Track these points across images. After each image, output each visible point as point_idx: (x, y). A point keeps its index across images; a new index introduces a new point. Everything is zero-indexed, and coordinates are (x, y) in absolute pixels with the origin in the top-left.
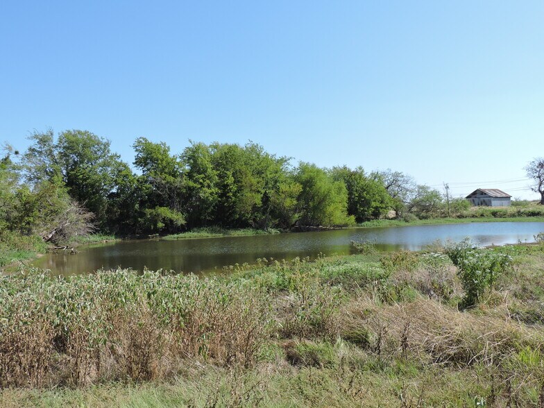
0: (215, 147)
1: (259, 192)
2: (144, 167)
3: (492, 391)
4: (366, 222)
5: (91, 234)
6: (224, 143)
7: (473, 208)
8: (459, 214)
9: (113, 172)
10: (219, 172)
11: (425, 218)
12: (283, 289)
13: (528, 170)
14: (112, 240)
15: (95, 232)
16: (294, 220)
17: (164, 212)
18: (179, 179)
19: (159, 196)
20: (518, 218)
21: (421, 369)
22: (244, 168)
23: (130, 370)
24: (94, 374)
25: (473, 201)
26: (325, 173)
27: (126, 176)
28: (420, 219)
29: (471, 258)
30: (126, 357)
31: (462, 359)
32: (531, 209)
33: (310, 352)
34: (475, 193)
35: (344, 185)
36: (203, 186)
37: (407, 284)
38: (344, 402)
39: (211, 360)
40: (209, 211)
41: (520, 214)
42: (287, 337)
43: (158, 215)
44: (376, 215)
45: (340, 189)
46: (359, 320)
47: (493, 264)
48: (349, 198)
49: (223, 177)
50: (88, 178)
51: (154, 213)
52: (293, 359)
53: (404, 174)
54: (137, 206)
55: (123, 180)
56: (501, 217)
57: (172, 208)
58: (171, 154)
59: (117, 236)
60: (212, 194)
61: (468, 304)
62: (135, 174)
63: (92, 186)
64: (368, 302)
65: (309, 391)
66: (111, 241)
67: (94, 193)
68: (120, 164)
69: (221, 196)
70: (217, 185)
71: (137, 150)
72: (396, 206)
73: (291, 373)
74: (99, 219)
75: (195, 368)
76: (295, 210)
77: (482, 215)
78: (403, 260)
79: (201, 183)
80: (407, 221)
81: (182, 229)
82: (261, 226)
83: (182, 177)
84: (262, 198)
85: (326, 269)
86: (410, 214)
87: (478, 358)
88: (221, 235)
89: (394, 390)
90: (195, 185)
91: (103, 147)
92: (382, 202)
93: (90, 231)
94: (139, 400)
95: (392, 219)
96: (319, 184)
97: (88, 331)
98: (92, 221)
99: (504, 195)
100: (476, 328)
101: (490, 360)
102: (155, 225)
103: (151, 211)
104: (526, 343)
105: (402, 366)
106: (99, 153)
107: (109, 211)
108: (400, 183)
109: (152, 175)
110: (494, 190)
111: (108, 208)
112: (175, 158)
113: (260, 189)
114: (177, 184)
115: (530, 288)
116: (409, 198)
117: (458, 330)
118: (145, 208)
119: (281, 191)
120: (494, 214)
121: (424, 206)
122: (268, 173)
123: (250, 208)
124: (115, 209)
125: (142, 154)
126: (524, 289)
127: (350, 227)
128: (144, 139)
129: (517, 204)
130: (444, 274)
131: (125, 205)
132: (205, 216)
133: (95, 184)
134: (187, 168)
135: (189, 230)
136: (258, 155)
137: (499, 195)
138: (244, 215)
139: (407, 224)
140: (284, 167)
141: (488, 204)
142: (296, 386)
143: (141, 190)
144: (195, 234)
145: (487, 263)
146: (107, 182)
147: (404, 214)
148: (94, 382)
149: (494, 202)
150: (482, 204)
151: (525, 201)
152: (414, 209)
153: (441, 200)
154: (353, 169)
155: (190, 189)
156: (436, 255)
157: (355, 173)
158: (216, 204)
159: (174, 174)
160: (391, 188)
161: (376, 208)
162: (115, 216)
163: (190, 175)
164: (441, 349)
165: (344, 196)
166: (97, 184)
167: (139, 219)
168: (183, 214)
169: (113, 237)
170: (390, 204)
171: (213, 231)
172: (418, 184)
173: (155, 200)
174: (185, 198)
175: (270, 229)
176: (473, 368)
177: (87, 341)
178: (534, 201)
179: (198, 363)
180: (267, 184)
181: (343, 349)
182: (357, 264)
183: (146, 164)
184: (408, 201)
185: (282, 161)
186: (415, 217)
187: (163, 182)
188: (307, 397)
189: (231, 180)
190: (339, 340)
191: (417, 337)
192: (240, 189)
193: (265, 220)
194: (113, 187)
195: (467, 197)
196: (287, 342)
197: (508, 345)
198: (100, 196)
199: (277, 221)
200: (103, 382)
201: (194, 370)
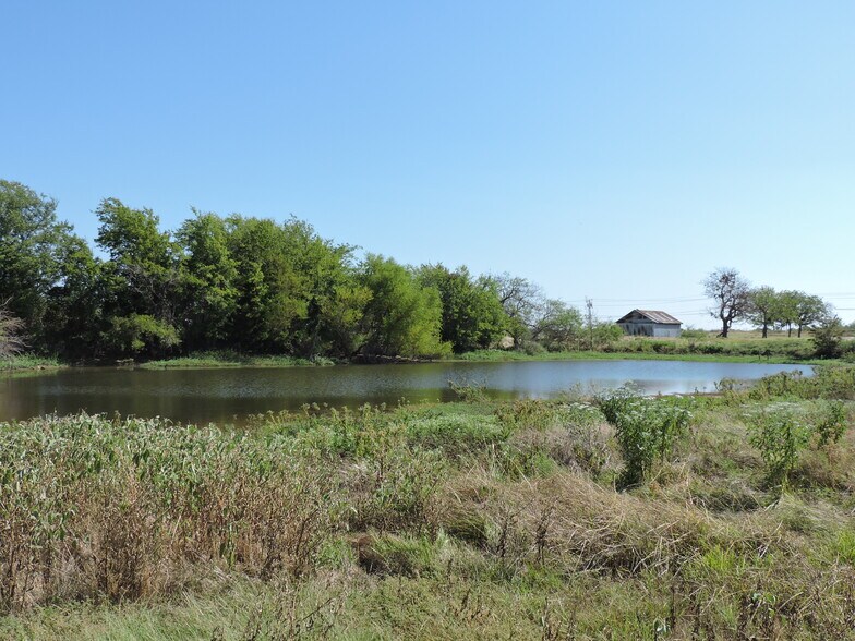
0: (236, 222)
1: (303, 297)
2: (114, 247)
3: (672, 611)
4: (469, 353)
5: (16, 354)
6: (250, 217)
7: (626, 338)
8: (606, 346)
9: (59, 252)
10: (239, 263)
11: (557, 350)
12: (345, 452)
13: (707, 285)
14: (53, 366)
15: (24, 351)
16: (357, 346)
17: (145, 322)
18: (172, 271)
19: (137, 296)
20: (690, 356)
21: (565, 578)
22: (281, 259)
23: (103, 582)
24: (38, 588)
25: (628, 327)
26: (407, 273)
27: (81, 261)
28: (549, 351)
29: (634, 412)
30: (98, 560)
31: (624, 563)
32: (709, 343)
33: (396, 553)
34: (630, 316)
35: (438, 294)
36: (212, 284)
37: (537, 450)
38: (455, 630)
39: (238, 565)
40: (221, 324)
41: (692, 349)
42: (358, 529)
43: (134, 328)
44: (484, 342)
45: (432, 299)
46: (471, 504)
47: (667, 423)
48: (444, 314)
49: (246, 271)
50: (15, 261)
51: (128, 324)
52: (369, 564)
53: (529, 281)
54: (98, 311)
55: (76, 267)
56: (665, 353)
57: (158, 317)
58: (161, 229)
59: (61, 360)
60: (226, 297)
61: (629, 481)
62: (97, 259)
63: (22, 274)
64: (483, 477)
65: (398, 613)
66: (50, 367)
67: (24, 287)
68: (73, 240)
69: (241, 301)
70: (235, 283)
71: (102, 219)
72: (515, 331)
73: (368, 586)
74: (30, 331)
75: (213, 577)
76: (359, 329)
77: (639, 350)
78: (530, 412)
79: (209, 279)
80: (529, 354)
81: (174, 352)
82: (304, 351)
83: (177, 267)
84: (309, 308)
85: (411, 423)
86: (535, 343)
87: (648, 562)
88: (238, 365)
89: (528, 611)
90: (199, 282)
91: (43, 210)
92: (494, 323)
93: (15, 349)
94: (124, 631)
95: (508, 349)
96: (399, 289)
97: (33, 517)
98: (19, 332)
99: (671, 321)
100: (643, 516)
101: (664, 565)
102: (129, 344)
103: (122, 320)
104: (714, 541)
105: (538, 575)
106: (36, 220)
107: (49, 318)
108: (521, 295)
109: (128, 261)
110: (658, 313)
111: (48, 312)
112: (166, 235)
113: (305, 294)
114: (170, 279)
115: (715, 460)
116: (535, 319)
117: (619, 520)
118: (113, 314)
119: (338, 297)
120: (657, 348)
121: (557, 332)
122: (320, 268)
123: (288, 323)
124: (60, 315)
125: (110, 225)
126: (707, 461)
127: (444, 360)
128: (115, 201)
129: (689, 334)
130: (592, 437)
131: (79, 309)
132: (214, 333)
133: (27, 271)
134: (187, 253)
135: (185, 355)
136: (305, 239)
137: (664, 321)
138: (277, 334)
139: (530, 358)
140: (344, 261)
141: (648, 333)
142: (377, 605)
143: (106, 284)
144: (196, 361)
145: (659, 422)
146: (49, 269)
147: (526, 343)
148: (40, 603)
149: (657, 331)
150: (639, 333)
151: (701, 331)
152: (541, 336)
153: (581, 324)
154: (452, 271)
155: (191, 288)
156: (582, 407)
157: (455, 277)
158: (233, 315)
159: (164, 262)
160: (508, 302)
161: (485, 332)
162: (60, 326)
163: (191, 265)
164: (594, 549)
165: (438, 310)
166: (31, 271)
167: (102, 334)
168: (176, 328)
169: (55, 362)
170: (505, 327)
171: (226, 358)
172: (549, 297)
173: (130, 302)
174: (180, 302)
175: (317, 358)
176: (640, 577)
177: (31, 533)
178: (712, 331)
179: (218, 570)
180: (316, 286)
181: (447, 549)
182: (457, 417)
183: (117, 244)
184: (533, 323)
185: (342, 251)
186: (542, 348)
187: (146, 274)
188: (395, 624)
189: (258, 276)
190: (441, 534)
191: (560, 530)
192: (273, 292)
193: (311, 343)
194: (57, 278)
195: (618, 322)
196: (357, 537)
197: (690, 542)
198: (35, 291)
199: (329, 346)
200: (57, 602)
201: (210, 581)
